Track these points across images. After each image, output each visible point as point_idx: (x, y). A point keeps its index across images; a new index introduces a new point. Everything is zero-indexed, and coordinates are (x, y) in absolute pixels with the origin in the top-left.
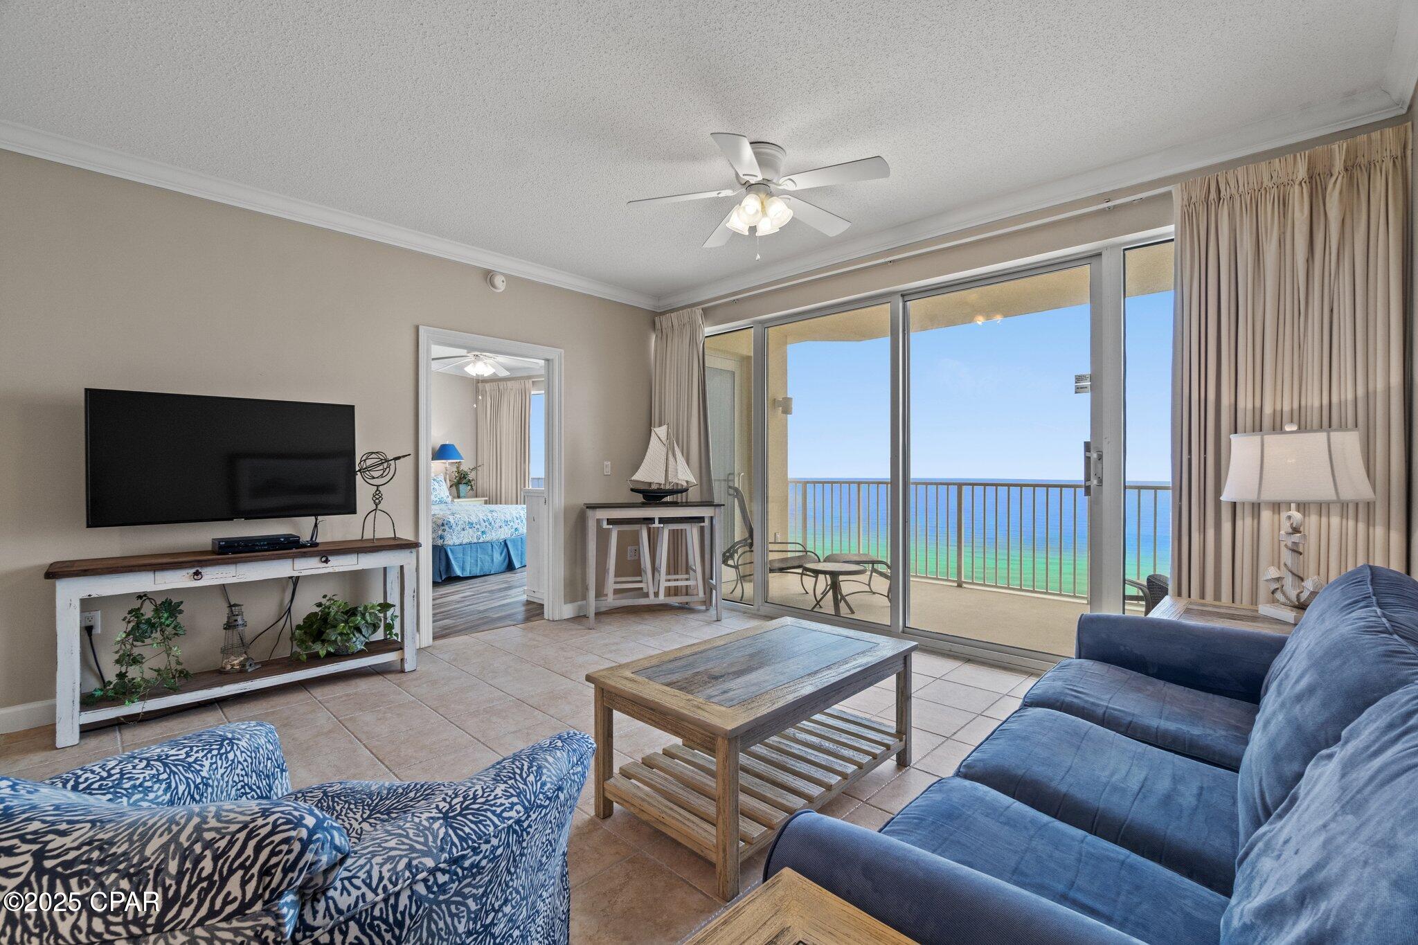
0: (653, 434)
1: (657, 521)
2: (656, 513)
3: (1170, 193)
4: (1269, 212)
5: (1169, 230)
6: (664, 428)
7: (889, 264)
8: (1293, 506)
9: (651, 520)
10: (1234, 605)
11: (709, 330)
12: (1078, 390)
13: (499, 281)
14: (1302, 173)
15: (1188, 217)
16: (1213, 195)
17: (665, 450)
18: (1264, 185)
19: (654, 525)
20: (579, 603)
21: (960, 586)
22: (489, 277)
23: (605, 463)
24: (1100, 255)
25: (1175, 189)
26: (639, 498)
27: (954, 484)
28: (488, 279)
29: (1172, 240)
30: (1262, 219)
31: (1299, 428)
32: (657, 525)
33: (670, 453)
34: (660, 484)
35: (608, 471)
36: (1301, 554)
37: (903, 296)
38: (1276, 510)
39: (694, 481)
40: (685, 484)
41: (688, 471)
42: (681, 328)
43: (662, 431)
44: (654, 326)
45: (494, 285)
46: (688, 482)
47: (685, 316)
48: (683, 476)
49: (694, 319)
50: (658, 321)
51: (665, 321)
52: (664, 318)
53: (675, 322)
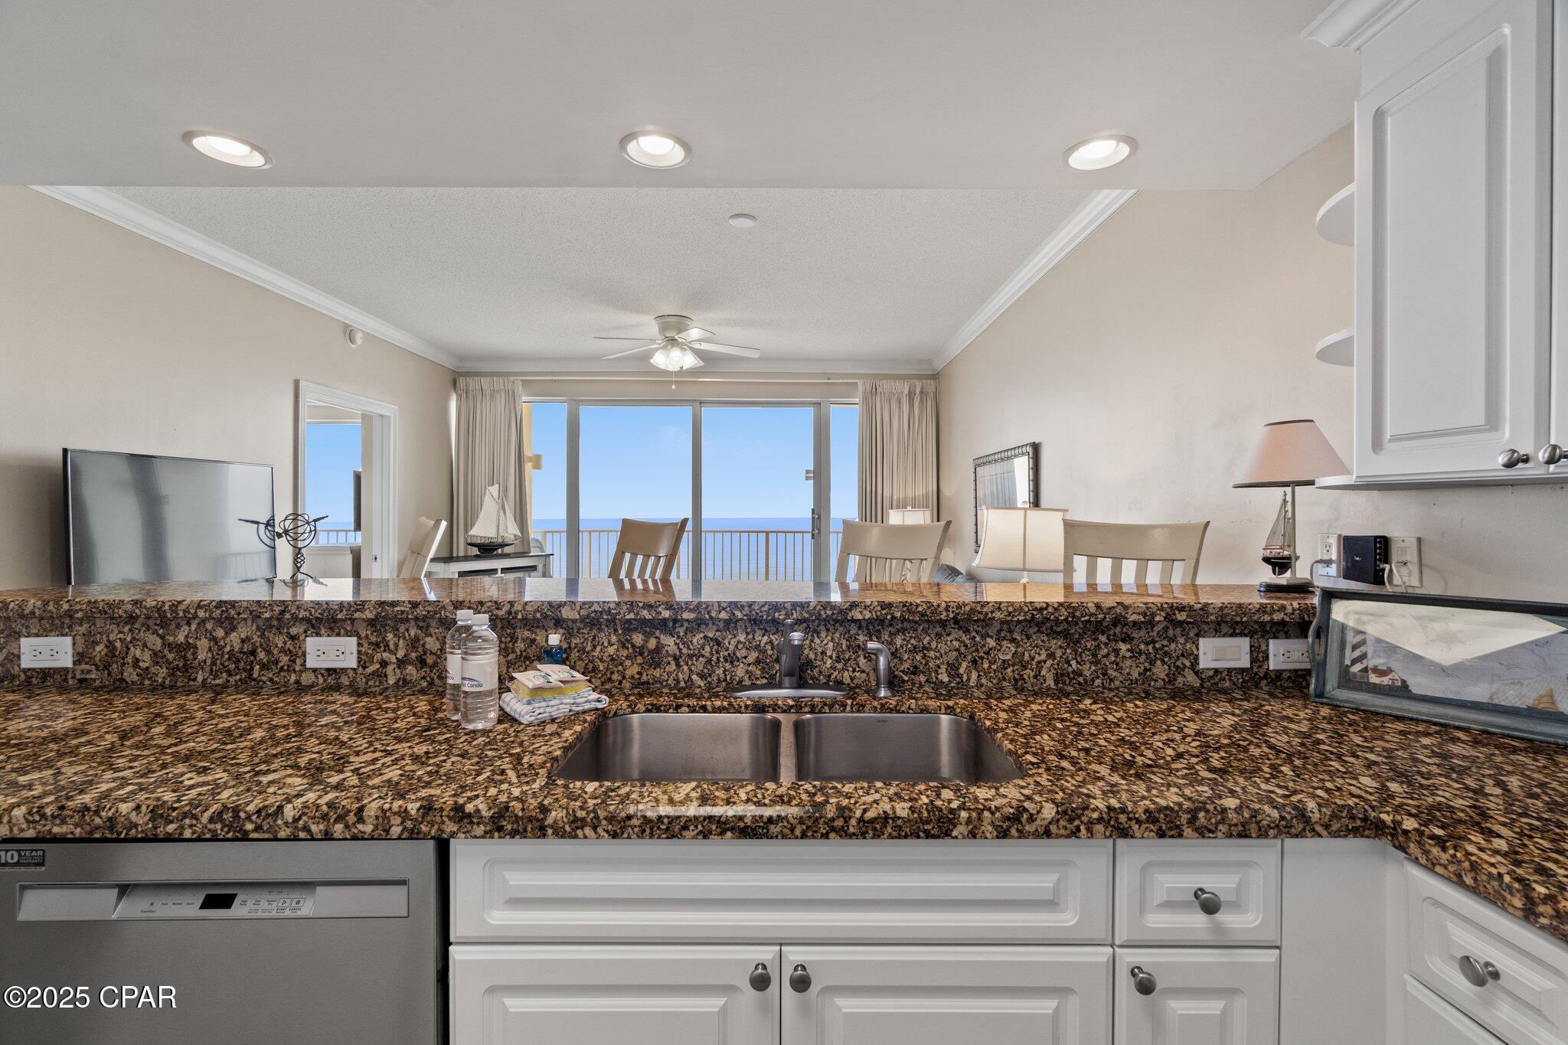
0: (487, 492)
1: (499, 571)
2: (497, 564)
3: (856, 384)
4: (894, 403)
5: (857, 400)
6: (496, 486)
9: (494, 571)
11: (526, 398)
12: (807, 478)
13: (359, 339)
14: (906, 391)
15: (865, 398)
16: (874, 390)
17: (496, 506)
18: (892, 391)
19: (497, 576)
22: (348, 332)
25: (860, 383)
26: (475, 551)
27: (720, 532)
28: (347, 335)
29: (859, 404)
30: (892, 406)
32: (499, 574)
33: (501, 512)
34: (494, 538)
39: (520, 534)
40: (513, 537)
41: (515, 524)
42: (493, 393)
43: (494, 490)
44: (455, 383)
45: (352, 340)
46: (515, 536)
47: (499, 383)
48: (511, 530)
49: (510, 387)
50: (461, 381)
51: (473, 383)
52: (470, 380)
53: (486, 387)
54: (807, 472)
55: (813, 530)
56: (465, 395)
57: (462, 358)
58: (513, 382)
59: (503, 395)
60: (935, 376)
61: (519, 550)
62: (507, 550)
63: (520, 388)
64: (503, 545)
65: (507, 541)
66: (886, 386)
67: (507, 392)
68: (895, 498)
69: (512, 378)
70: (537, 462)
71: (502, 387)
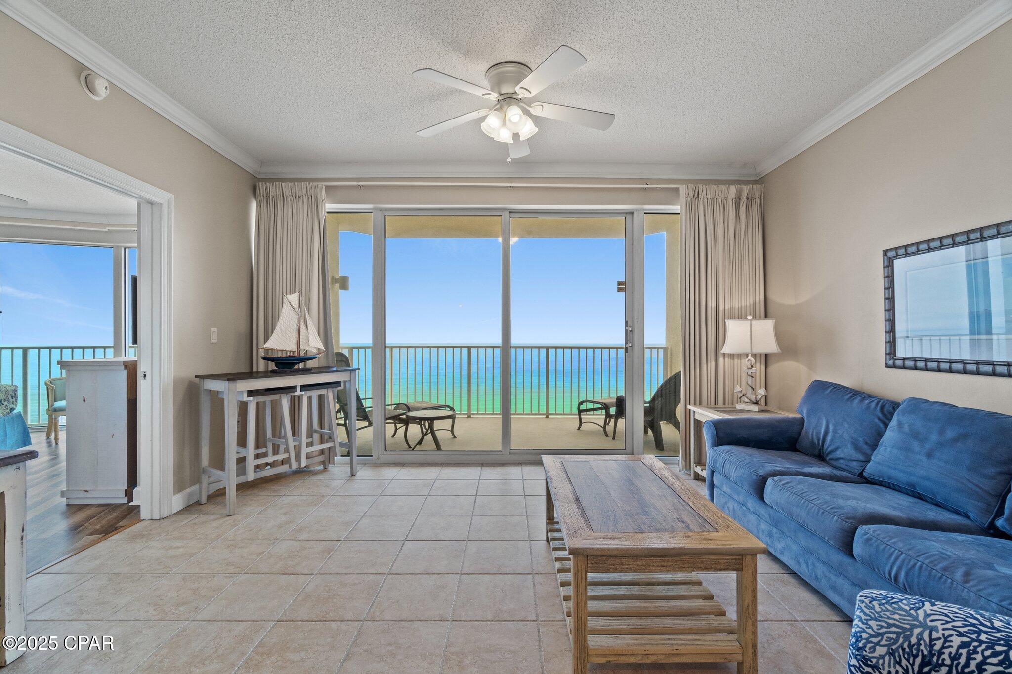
0: (285, 301)
1: (299, 389)
2: (296, 381)
3: (677, 189)
4: (718, 209)
5: (677, 208)
6: (297, 295)
7: (510, 188)
8: (750, 355)
9: (293, 388)
10: (716, 406)
11: (329, 207)
12: (619, 290)
13: (100, 85)
14: (732, 197)
15: (688, 204)
16: (696, 196)
17: (297, 317)
18: (716, 197)
19: (296, 394)
20: (188, 490)
21: (469, 417)
22: (84, 74)
23: (213, 329)
24: (633, 213)
25: (683, 189)
26: (272, 366)
29: (679, 214)
30: (715, 213)
31: (753, 318)
32: (298, 392)
34: (294, 352)
35: (214, 339)
36: (753, 377)
37: (510, 213)
38: (739, 358)
39: (323, 348)
40: (315, 351)
41: (318, 338)
42: (295, 199)
43: (294, 298)
44: (254, 190)
45: (91, 88)
46: (319, 349)
47: (301, 189)
48: (313, 343)
49: (313, 193)
50: (261, 186)
51: (273, 189)
52: (270, 185)
53: (287, 193)
54: (620, 284)
55: (626, 343)
56: (265, 201)
57: (262, 163)
58: (316, 186)
59: (306, 201)
60: (761, 181)
61: (323, 363)
62: (310, 364)
63: (324, 193)
64: (306, 359)
65: (310, 354)
66: (709, 191)
67: (309, 198)
68: (721, 308)
69: (315, 184)
70: (344, 283)
71: (304, 192)
